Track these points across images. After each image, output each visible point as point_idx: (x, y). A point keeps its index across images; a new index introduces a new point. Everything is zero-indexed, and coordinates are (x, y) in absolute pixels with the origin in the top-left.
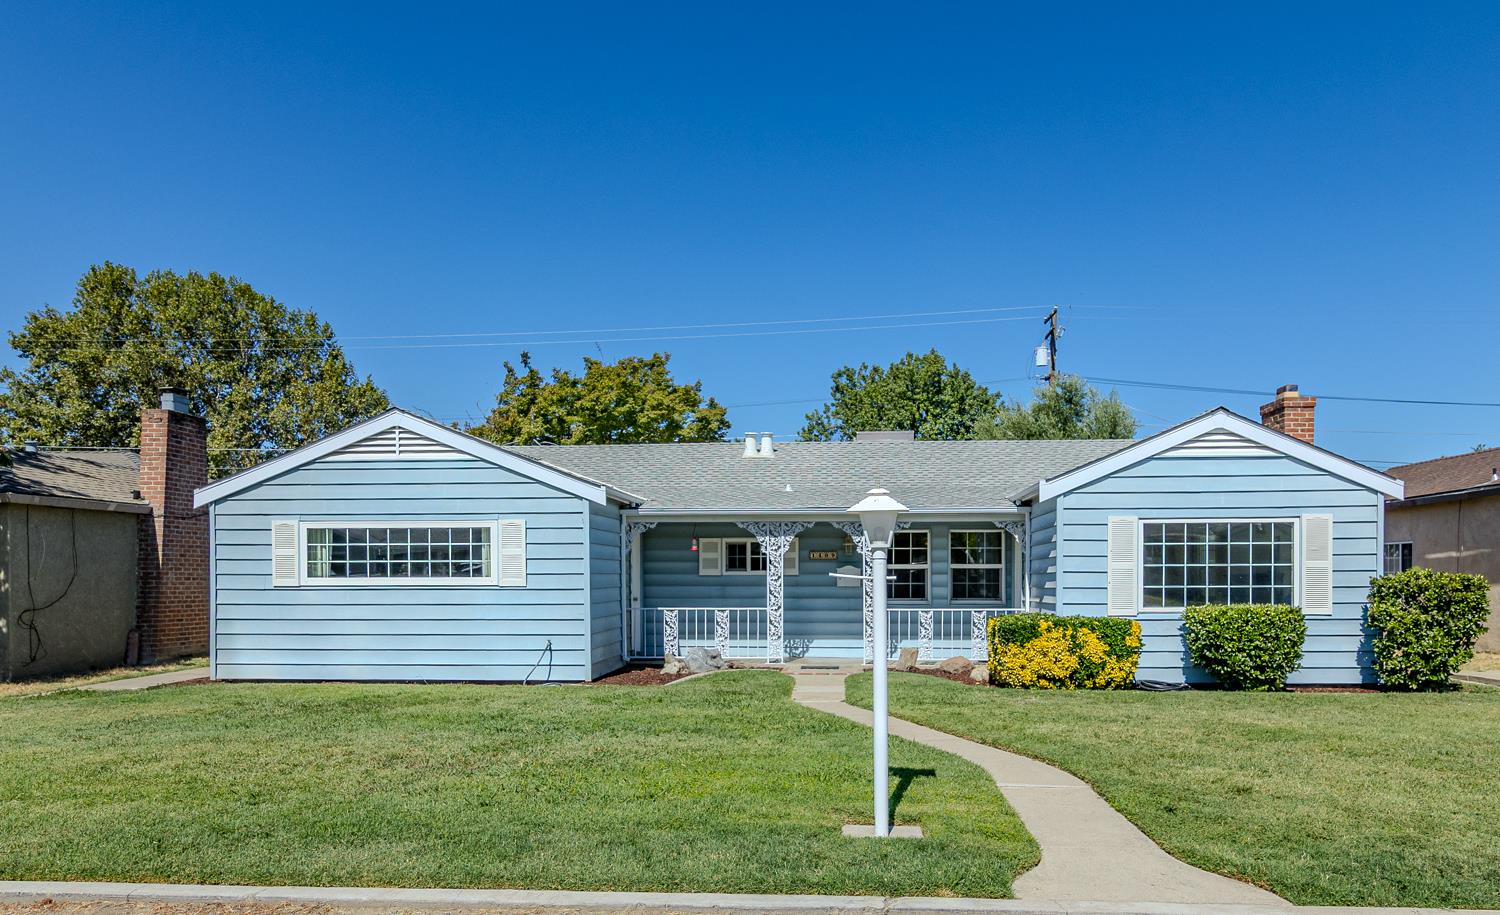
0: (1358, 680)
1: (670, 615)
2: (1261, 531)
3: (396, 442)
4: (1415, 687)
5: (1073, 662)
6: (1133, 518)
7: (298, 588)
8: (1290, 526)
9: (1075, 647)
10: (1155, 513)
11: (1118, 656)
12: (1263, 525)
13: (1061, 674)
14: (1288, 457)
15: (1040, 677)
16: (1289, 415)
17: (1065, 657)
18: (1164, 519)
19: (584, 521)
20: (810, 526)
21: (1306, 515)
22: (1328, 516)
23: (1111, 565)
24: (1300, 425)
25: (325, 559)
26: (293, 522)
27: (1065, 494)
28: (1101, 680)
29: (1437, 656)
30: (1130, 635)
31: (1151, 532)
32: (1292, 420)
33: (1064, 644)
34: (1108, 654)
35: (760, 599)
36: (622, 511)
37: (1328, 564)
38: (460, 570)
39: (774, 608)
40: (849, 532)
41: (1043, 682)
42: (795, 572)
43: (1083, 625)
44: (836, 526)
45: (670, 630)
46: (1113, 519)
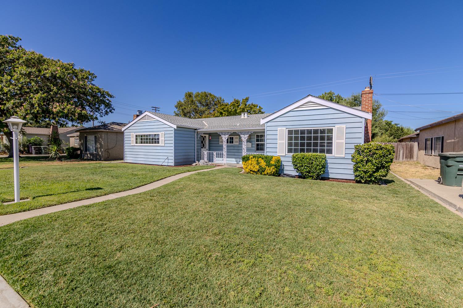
0: (353, 177)
1: (215, 153)
2: (323, 132)
3: (147, 118)
4: (363, 182)
5: (257, 167)
6: (284, 128)
7: (134, 146)
8: (332, 130)
9: (258, 163)
10: (291, 127)
11: (268, 166)
12: (323, 129)
13: (256, 170)
14: (331, 108)
15: (251, 171)
16: (364, 96)
17: (256, 165)
18: (293, 128)
19: (173, 132)
20: (232, 133)
21: (337, 126)
22: (344, 126)
23: (278, 142)
24: (367, 99)
25: (139, 140)
26: (133, 133)
27: (267, 122)
28: (266, 173)
29: (369, 172)
30: (272, 161)
31: (290, 132)
32: (364, 98)
33: (255, 163)
34: (266, 166)
35: (222, 150)
36: (195, 130)
37: (344, 141)
38: (155, 142)
39: (225, 152)
40: (240, 134)
41: (251, 172)
42: (238, 144)
43: (260, 157)
44: (237, 133)
45: (215, 156)
46: (279, 128)
